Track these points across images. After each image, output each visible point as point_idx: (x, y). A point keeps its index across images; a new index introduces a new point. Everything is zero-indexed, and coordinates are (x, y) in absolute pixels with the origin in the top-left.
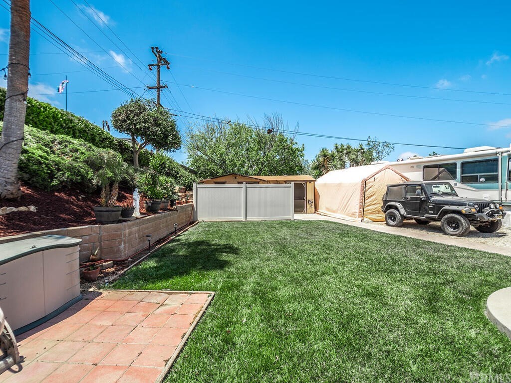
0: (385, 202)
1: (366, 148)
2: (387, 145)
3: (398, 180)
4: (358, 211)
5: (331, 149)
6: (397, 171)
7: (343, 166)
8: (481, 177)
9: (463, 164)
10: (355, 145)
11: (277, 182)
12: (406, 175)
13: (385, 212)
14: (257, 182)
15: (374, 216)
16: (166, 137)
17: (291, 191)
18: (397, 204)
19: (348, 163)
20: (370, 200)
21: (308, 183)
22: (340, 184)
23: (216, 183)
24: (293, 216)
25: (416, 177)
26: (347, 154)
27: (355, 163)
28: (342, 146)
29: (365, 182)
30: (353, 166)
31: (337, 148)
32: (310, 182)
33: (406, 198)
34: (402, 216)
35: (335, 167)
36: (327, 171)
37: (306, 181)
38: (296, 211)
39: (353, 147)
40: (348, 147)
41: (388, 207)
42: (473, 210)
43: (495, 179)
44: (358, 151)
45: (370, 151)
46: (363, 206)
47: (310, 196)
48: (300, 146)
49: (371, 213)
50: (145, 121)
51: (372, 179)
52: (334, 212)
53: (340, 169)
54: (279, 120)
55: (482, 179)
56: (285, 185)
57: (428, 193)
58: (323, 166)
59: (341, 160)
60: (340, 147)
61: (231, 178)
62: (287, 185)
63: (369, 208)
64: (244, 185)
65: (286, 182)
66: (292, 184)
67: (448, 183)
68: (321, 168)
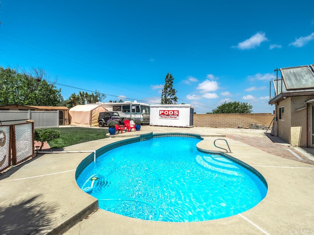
0: (99, 118)
1: (95, 95)
2: (103, 95)
3: (104, 111)
4: (89, 122)
5: (77, 94)
6: (104, 107)
7: (83, 104)
8: (127, 110)
9: (123, 106)
10: (90, 93)
11: (47, 110)
12: (107, 109)
13: (98, 122)
15: (95, 124)
17: (57, 114)
18: (103, 119)
19: (86, 102)
20: (94, 118)
21: (65, 111)
22: (81, 112)
24: (58, 126)
25: (110, 109)
26: (86, 97)
27: (90, 102)
28: (83, 93)
29: (92, 111)
30: (88, 103)
31: (80, 93)
32: (66, 110)
33: (105, 117)
34: (104, 123)
35: (80, 104)
36: (75, 105)
37: (64, 110)
39: (89, 94)
40: (87, 94)
41: (99, 121)
42: (120, 120)
43: (129, 111)
44: (91, 96)
45: (97, 96)
46: (91, 121)
47: (66, 117)
49: (94, 123)
51: (95, 110)
52: (79, 124)
53: (82, 104)
55: (127, 111)
57: (111, 115)
58: (73, 102)
59: (83, 100)
60: (82, 93)
63: (93, 121)
64: (29, 111)
65: (56, 110)
66: (58, 111)
67: (117, 112)
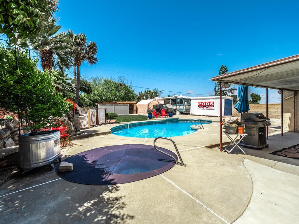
3: (157, 103)
5: (143, 92)
6: (157, 101)
7: (147, 99)
8: (174, 103)
9: (171, 100)
10: (152, 91)
11: (124, 104)
12: (160, 102)
14: (117, 104)
16: (89, 89)
17: (128, 107)
19: (149, 97)
21: (134, 104)
22: (143, 105)
23: (102, 104)
25: (162, 102)
26: (149, 94)
29: (149, 104)
31: (145, 91)
32: (135, 104)
35: (144, 99)
36: (141, 100)
38: (130, 114)
40: (150, 91)
44: (153, 93)
47: (135, 108)
48: (133, 89)
50: (83, 85)
51: (151, 103)
52: (141, 113)
54: (124, 79)
56: (126, 105)
57: (161, 107)
60: (147, 91)
61: (108, 102)
62: (127, 105)
64: (114, 105)
65: (127, 104)
66: (129, 104)
68: (139, 99)
